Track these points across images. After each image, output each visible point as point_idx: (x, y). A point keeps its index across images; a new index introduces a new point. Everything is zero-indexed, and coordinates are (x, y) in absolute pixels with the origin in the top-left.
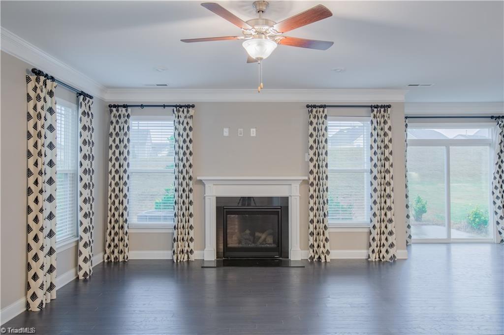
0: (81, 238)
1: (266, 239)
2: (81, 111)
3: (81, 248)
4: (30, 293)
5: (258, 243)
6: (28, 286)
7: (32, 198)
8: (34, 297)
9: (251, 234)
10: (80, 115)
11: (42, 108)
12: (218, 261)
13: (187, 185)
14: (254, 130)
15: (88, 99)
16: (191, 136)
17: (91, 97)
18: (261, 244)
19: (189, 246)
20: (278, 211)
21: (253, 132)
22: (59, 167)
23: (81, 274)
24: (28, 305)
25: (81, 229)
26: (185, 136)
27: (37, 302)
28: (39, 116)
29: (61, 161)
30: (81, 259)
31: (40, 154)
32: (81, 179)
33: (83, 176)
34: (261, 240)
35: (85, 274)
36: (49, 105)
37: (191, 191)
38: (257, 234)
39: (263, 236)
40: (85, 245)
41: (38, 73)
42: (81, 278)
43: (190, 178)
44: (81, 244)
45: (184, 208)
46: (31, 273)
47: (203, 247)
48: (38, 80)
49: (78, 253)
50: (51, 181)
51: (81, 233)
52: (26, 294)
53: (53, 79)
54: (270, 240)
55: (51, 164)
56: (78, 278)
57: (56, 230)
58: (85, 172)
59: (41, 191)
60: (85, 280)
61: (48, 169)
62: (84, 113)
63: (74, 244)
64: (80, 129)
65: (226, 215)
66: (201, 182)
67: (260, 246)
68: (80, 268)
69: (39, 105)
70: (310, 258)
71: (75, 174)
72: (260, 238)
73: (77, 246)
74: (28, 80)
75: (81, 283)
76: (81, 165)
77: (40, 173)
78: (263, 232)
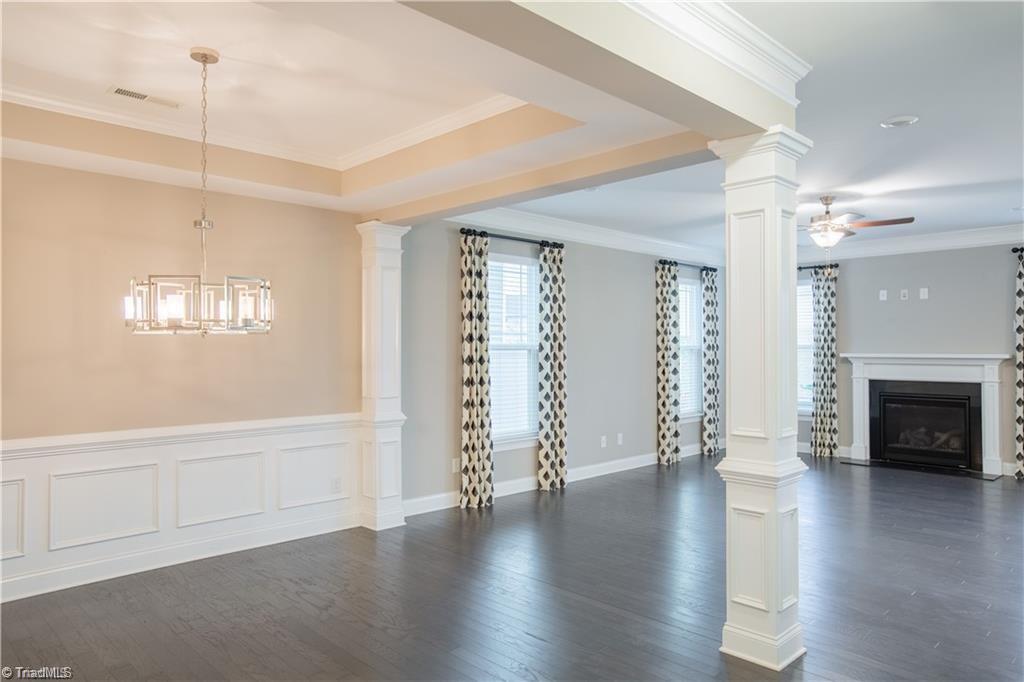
0: (706, 414)
1: (948, 441)
2: (704, 286)
3: (706, 424)
4: (660, 449)
5: (934, 446)
6: (659, 444)
7: (660, 370)
8: (663, 452)
9: (926, 434)
10: (703, 291)
11: (667, 293)
12: (871, 462)
13: (829, 363)
14: (926, 290)
15: (710, 273)
16: (833, 304)
17: (715, 270)
18: (940, 446)
19: (832, 439)
20: (965, 403)
21: (924, 294)
22: (682, 343)
23: (706, 449)
24: (659, 459)
25: (705, 405)
26: (826, 304)
27: (665, 458)
28: (665, 300)
29: (686, 337)
30: (705, 434)
31: (666, 333)
32: (705, 355)
33: (707, 352)
34: (938, 442)
35: (710, 451)
36: (673, 288)
37: (833, 370)
38: (937, 434)
39: (944, 437)
40: (709, 421)
41: (663, 262)
42: (706, 453)
43: (833, 355)
44: (706, 419)
45: (825, 391)
46: (661, 434)
47: (850, 443)
48: (663, 269)
49: (703, 429)
50: (675, 356)
51: (705, 409)
52: (658, 451)
53: (676, 263)
54: (956, 444)
55: (675, 340)
56: (703, 454)
57: (681, 401)
58: (709, 347)
59: (667, 365)
60: (710, 456)
61: (673, 345)
62: (707, 288)
63: (699, 420)
64: (704, 305)
65: (885, 403)
66: (846, 360)
67: (937, 450)
68: (705, 444)
69: (665, 290)
70: (1016, 474)
71: (700, 350)
72: (938, 438)
73: (702, 422)
74: (657, 269)
75: (706, 457)
76: (705, 341)
77: (666, 349)
78: (943, 431)
